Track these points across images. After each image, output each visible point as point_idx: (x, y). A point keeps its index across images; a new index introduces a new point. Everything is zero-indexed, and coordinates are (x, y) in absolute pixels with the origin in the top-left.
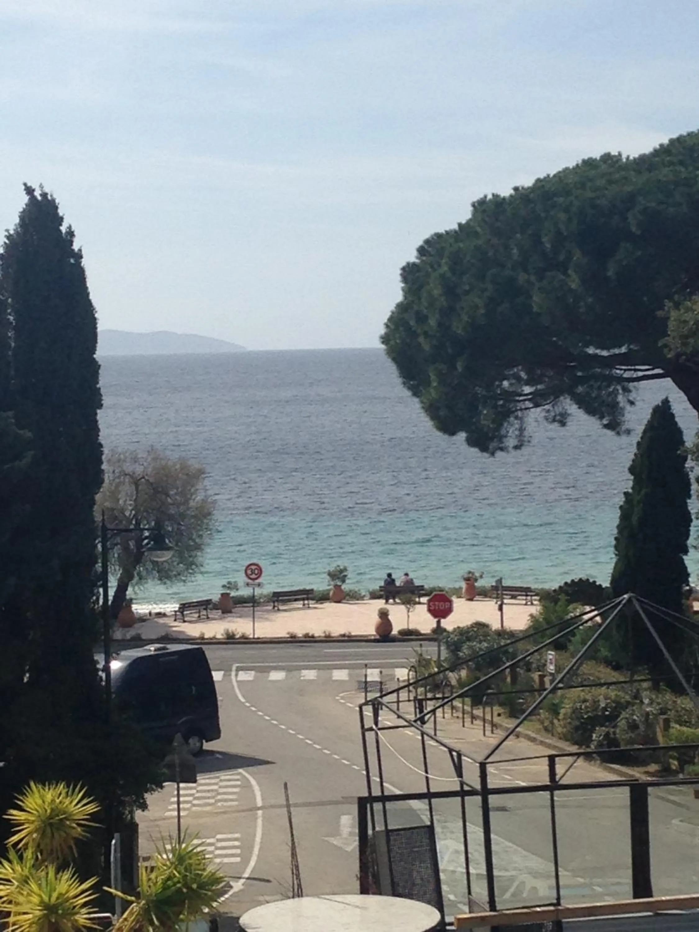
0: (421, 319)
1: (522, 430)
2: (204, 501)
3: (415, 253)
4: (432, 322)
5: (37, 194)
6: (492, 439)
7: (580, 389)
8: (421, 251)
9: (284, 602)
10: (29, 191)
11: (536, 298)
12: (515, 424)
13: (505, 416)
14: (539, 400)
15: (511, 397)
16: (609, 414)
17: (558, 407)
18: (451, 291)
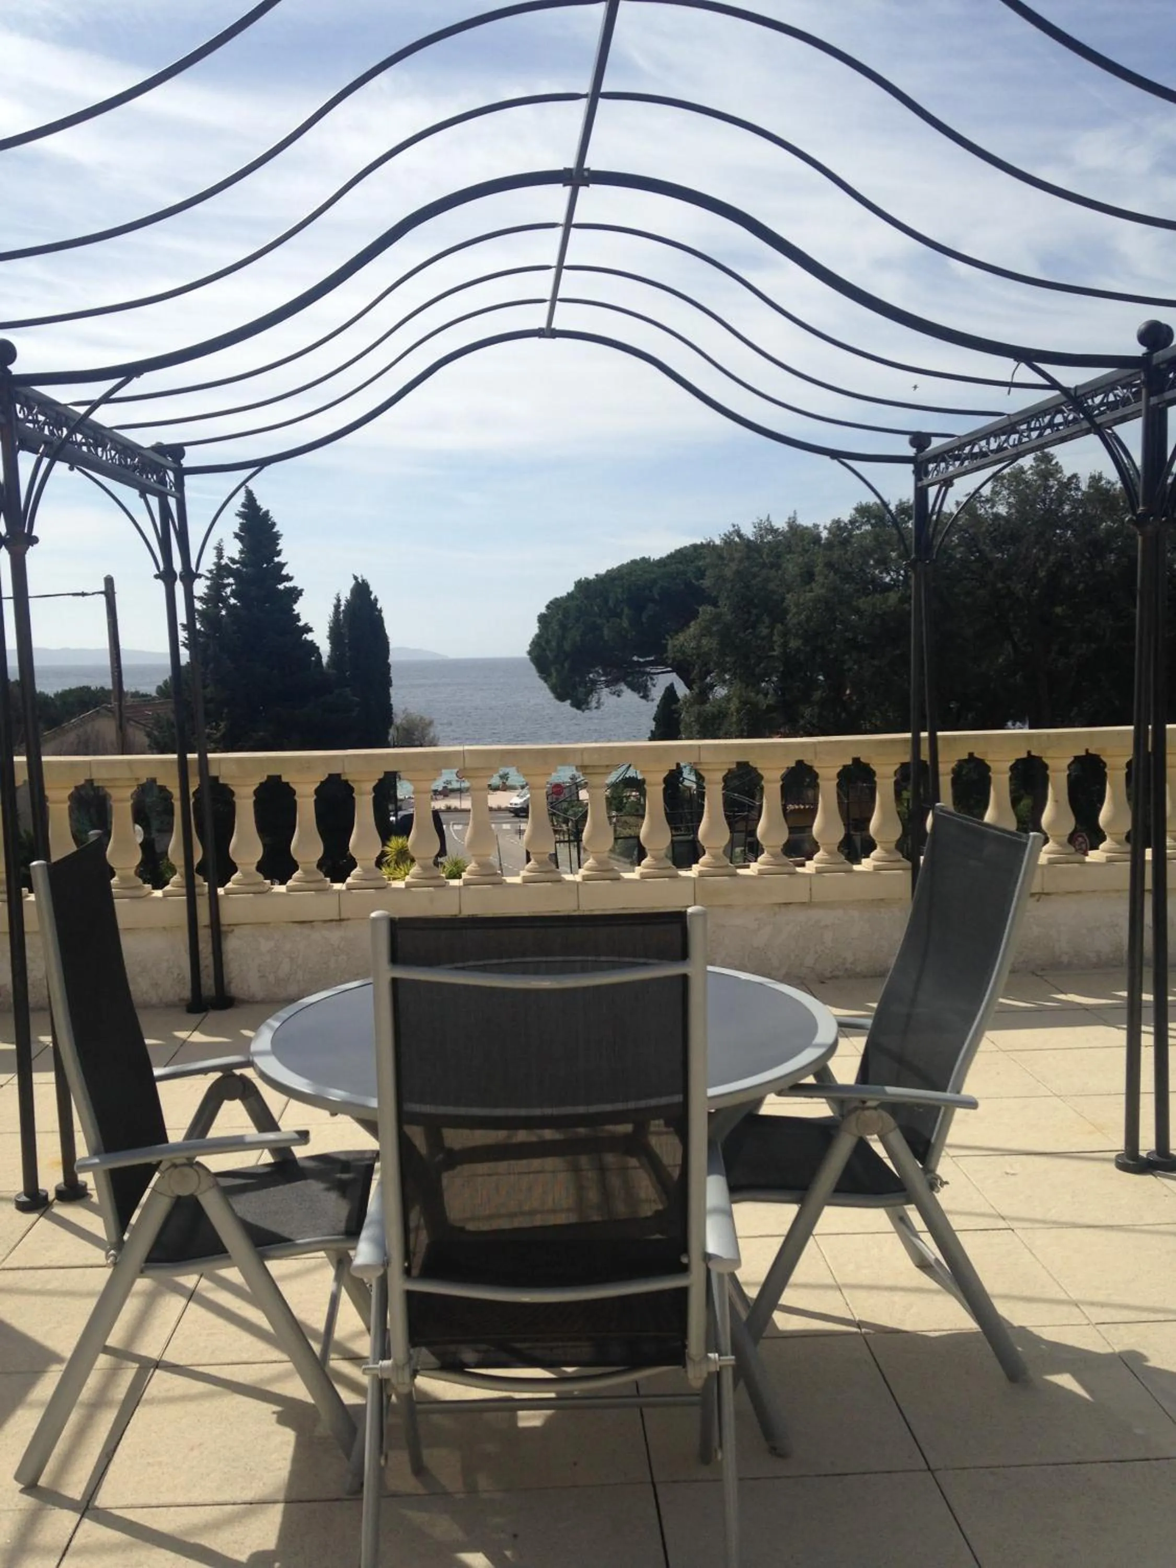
0: (548, 642)
1: (599, 699)
3: (544, 608)
4: (554, 644)
5: (360, 580)
6: (584, 703)
7: (629, 679)
8: (548, 607)
10: (356, 578)
11: (606, 632)
12: (596, 696)
13: (590, 692)
14: (608, 684)
15: (594, 682)
16: (643, 691)
17: (617, 688)
18: (563, 627)
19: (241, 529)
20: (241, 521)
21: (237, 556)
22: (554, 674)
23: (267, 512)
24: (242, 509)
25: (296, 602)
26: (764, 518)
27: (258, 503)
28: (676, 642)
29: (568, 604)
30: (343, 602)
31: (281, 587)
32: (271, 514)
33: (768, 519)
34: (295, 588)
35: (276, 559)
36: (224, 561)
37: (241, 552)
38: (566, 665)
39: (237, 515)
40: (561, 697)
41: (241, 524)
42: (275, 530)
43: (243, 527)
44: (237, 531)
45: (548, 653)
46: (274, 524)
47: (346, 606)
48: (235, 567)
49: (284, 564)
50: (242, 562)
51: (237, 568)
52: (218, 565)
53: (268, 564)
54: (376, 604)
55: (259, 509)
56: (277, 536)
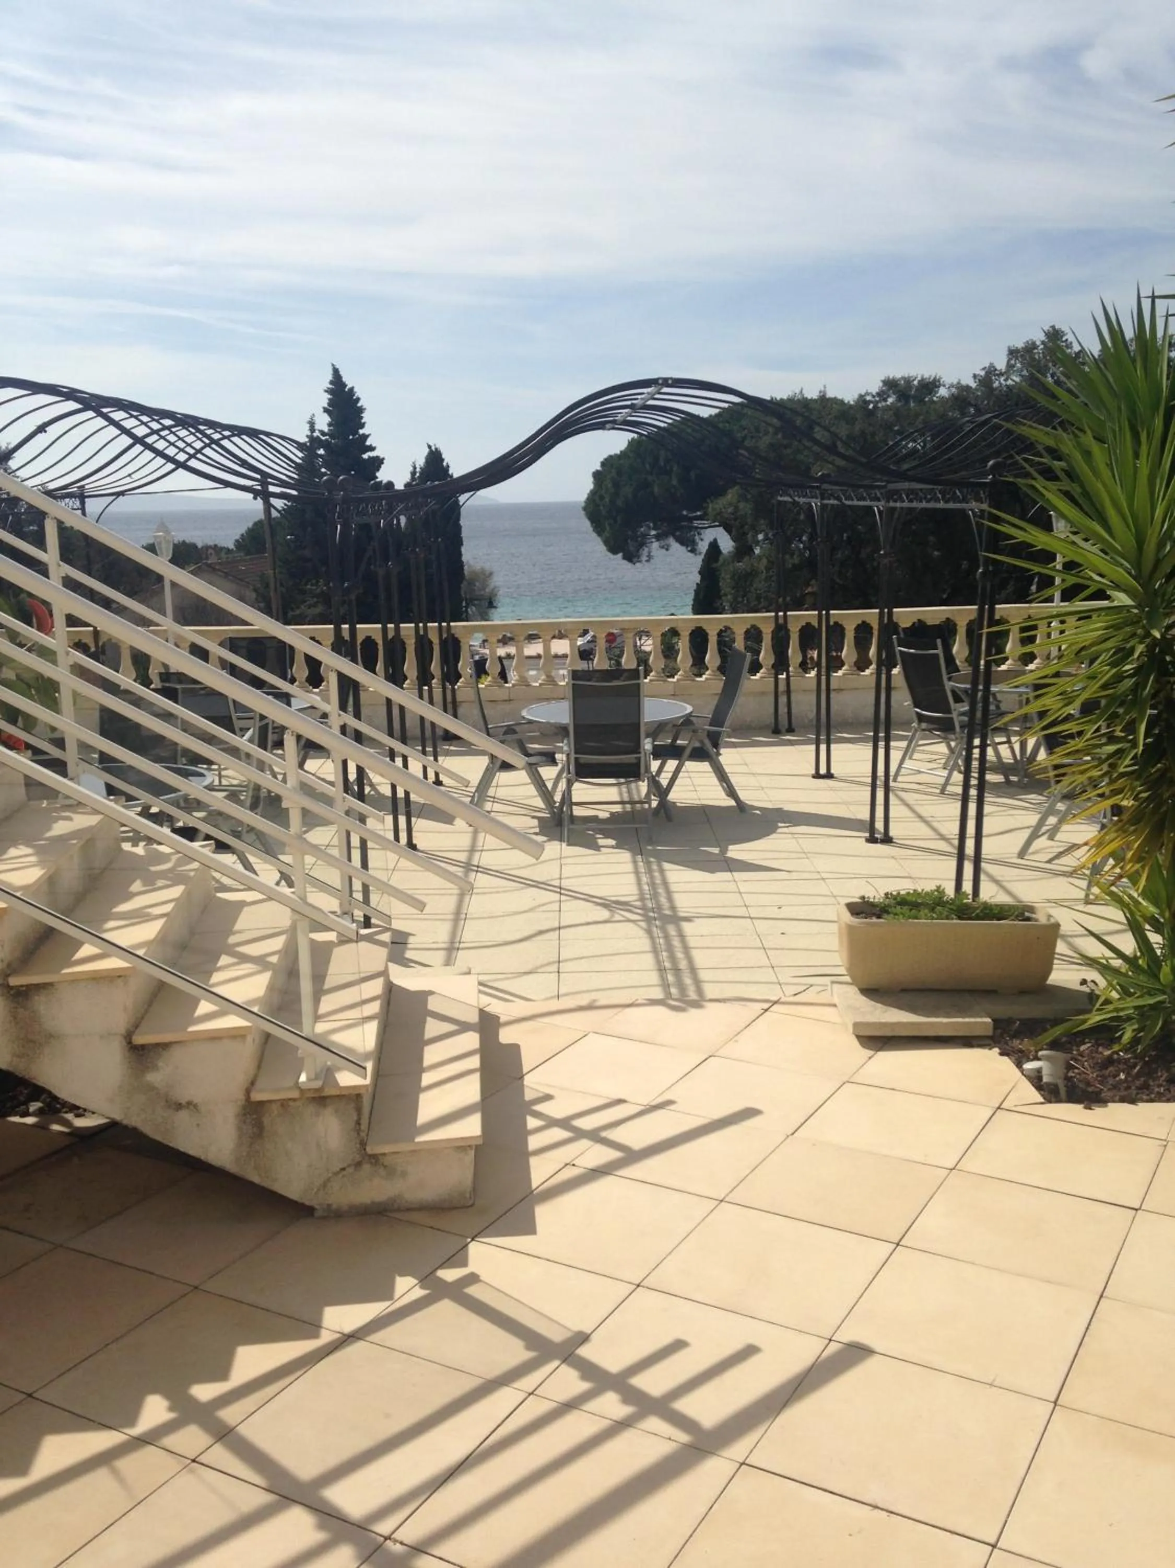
0: (602, 498)
1: (649, 552)
2: (493, 590)
3: (599, 464)
4: (607, 500)
5: (433, 448)
6: (635, 557)
7: (678, 533)
8: (603, 464)
9: (534, 639)
10: (430, 447)
11: (656, 490)
12: (646, 549)
13: (642, 545)
14: (658, 537)
15: (645, 536)
16: (690, 544)
17: (667, 542)
18: (616, 485)
19: (329, 405)
20: (329, 396)
21: (326, 429)
22: (608, 528)
23: (352, 389)
24: (330, 386)
25: (378, 470)
26: (798, 391)
27: (344, 379)
28: (717, 506)
29: (622, 462)
30: (418, 470)
31: (365, 456)
32: (355, 390)
33: (801, 392)
34: (378, 457)
35: (361, 432)
36: (317, 434)
37: (330, 425)
38: (619, 519)
39: (326, 391)
40: (613, 550)
41: (330, 399)
42: (359, 405)
43: (331, 402)
44: (326, 406)
45: (602, 508)
46: (358, 399)
47: (421, 473)
48: (323, 438)
49: (368, 436)
50: (330, 434)
51: (327, 440)
52: (311, 438)
53: (354, 435)
54: (448, 470)
55: (345, 385)
56: (361, 410)
